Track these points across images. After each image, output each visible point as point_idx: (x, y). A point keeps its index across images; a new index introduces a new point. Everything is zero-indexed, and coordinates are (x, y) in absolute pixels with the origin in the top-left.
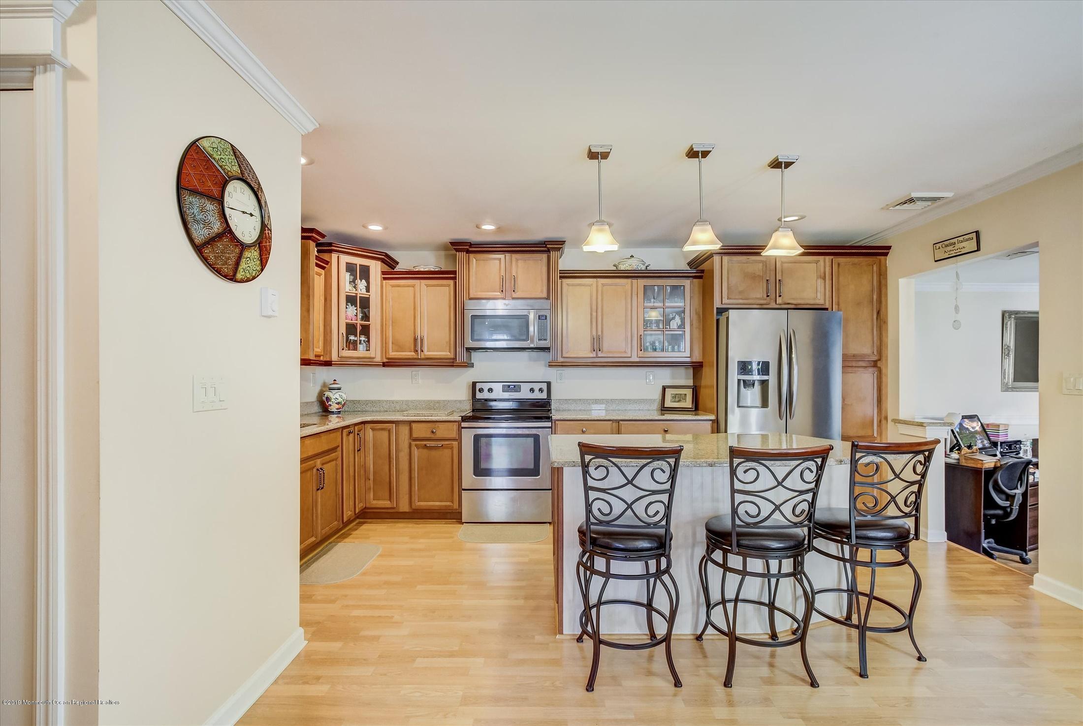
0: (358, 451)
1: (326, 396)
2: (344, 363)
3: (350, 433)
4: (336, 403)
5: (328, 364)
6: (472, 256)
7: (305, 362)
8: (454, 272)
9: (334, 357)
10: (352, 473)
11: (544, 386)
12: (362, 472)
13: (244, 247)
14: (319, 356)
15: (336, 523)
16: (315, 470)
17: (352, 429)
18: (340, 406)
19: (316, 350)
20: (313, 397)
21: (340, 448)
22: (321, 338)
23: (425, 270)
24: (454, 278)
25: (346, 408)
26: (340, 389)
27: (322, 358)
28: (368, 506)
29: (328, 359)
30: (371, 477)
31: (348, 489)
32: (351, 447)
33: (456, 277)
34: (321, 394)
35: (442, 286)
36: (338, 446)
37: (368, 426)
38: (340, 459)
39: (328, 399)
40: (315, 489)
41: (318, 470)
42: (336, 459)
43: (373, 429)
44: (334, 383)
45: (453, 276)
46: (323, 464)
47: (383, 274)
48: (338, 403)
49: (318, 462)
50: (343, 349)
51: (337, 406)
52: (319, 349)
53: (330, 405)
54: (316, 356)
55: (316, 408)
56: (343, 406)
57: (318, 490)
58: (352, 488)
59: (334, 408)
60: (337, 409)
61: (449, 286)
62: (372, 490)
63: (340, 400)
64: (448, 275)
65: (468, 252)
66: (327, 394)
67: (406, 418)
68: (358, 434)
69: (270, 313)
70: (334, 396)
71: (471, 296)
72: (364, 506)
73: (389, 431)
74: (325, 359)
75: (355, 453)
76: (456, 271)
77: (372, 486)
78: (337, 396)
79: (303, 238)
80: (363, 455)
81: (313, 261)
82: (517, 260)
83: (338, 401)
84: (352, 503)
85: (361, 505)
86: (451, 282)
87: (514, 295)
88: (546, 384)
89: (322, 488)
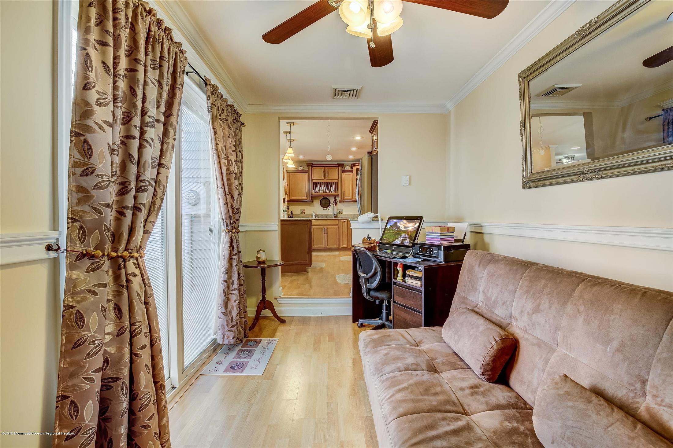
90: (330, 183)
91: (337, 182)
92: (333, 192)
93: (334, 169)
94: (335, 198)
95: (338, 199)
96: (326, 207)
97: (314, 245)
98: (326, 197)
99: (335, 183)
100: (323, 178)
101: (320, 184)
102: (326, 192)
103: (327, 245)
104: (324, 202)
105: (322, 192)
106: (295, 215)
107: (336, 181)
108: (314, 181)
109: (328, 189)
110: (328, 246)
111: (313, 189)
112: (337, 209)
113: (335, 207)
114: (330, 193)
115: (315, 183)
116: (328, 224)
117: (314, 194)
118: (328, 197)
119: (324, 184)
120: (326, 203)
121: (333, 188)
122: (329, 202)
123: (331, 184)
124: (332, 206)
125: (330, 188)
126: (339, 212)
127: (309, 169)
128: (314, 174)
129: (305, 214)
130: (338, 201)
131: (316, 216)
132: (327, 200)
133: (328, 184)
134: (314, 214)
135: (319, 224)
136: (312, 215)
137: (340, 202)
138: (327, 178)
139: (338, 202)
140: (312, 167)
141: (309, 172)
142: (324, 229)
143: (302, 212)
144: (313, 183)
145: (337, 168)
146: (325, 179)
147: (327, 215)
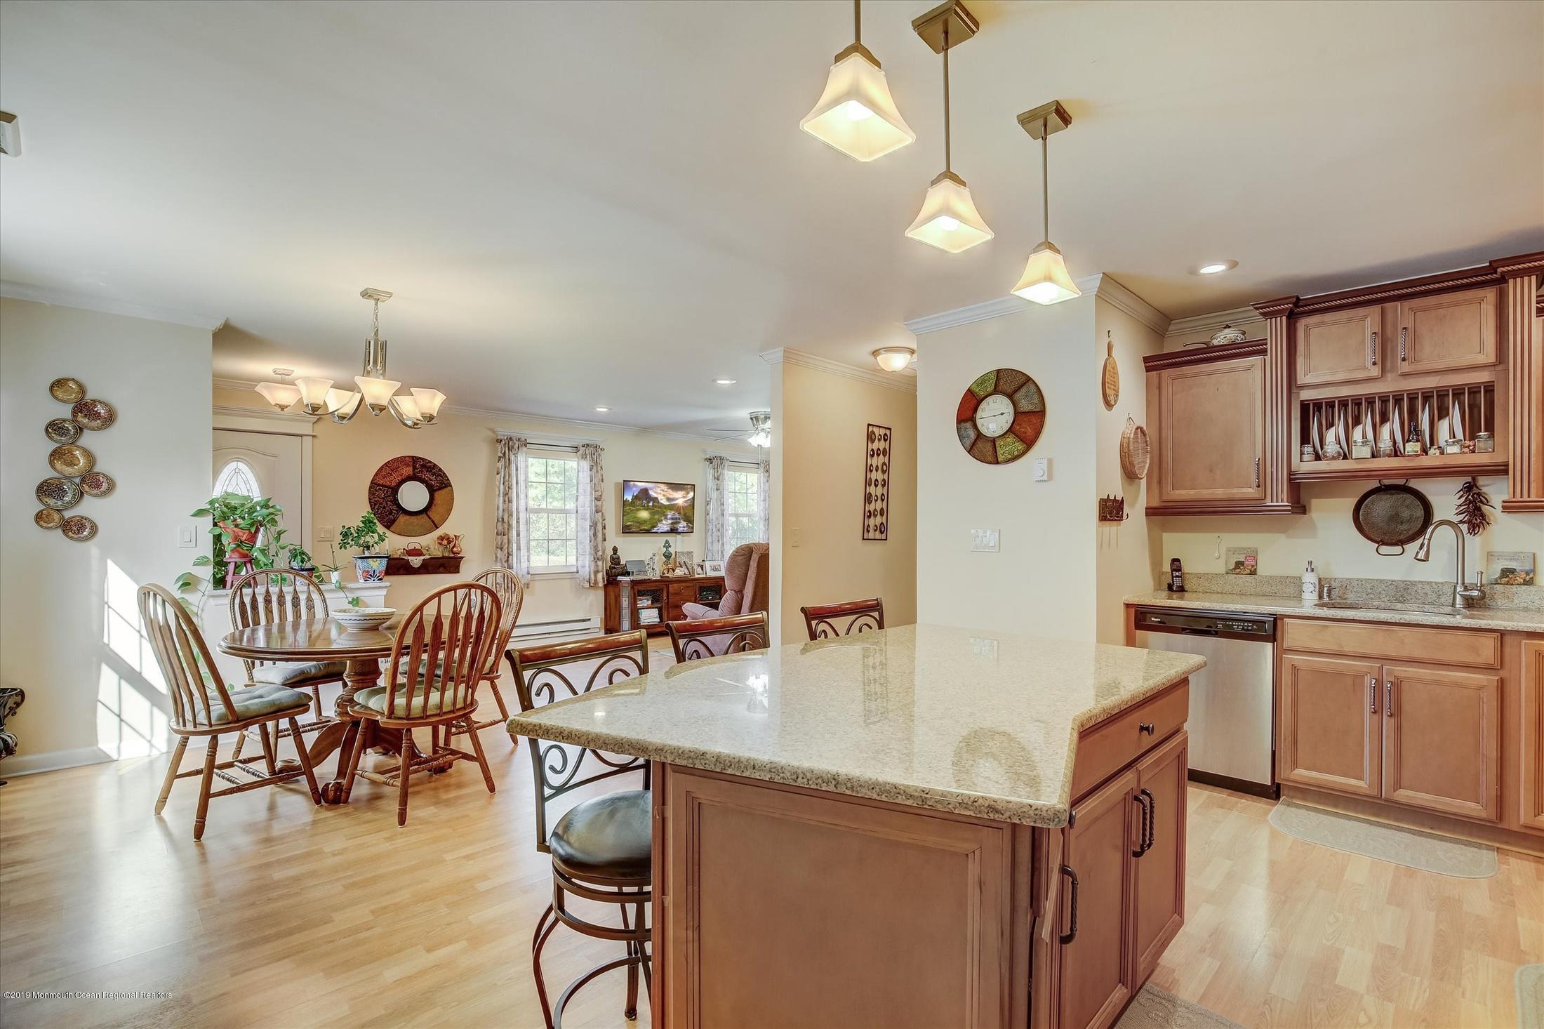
13: (994, 439)
90: (1427, 397)
91: (1489, 389)
92: (1455, 449)
93: (1465, 302)
94: (1469, 488)
95: (1496, 492)
96: (1402, 543)
97: (1295, 765)
98: (1401, 482)
99: (1474, 390)
100: (1375, 371)
101: (1353, 409)
102: (1396, 453)
103: (1398, 785)
104: (1381, 507)
105: (1366, 452)
106: (1199, 576)
107: (1483, 377)
108: (1306, 395)
109: (1412, 431)
110: (1404, 795)
111: (1305, 439)
112: (1490, 555)
113: (1474, 543)
114: (1433, 459)
115: (1318, 405)
116: (1404, 653)
117: (1306, 466)
118: (1416, 484)
119: (1381, 406)
120: (1395, 518)
121: (1450, 428)
122: (1420, 512)
123: (1440, 401)
124: (1441, 539)
125: (1425, 425)
126: (1506, 572)
127: (1273, 330)
128: (1308, 356)
129: (1253, 572)
130: (1499, 506)
131: (1326, 591)
132: (1410, 499)
133: (1409, 403)
134: (1310, 579)
135: (1332, 647)
136: (1298, 583)
137: (1508, 508)
138: (1405, 367)
139: (1494, 511)
140: (1292, 317)
141: (1277, 347)
142: (1369, 682)
143: (1239, 564)
144: (1305, 406)
145: (1490, 294)
146: (1389, 376)
147: (1403, 592)
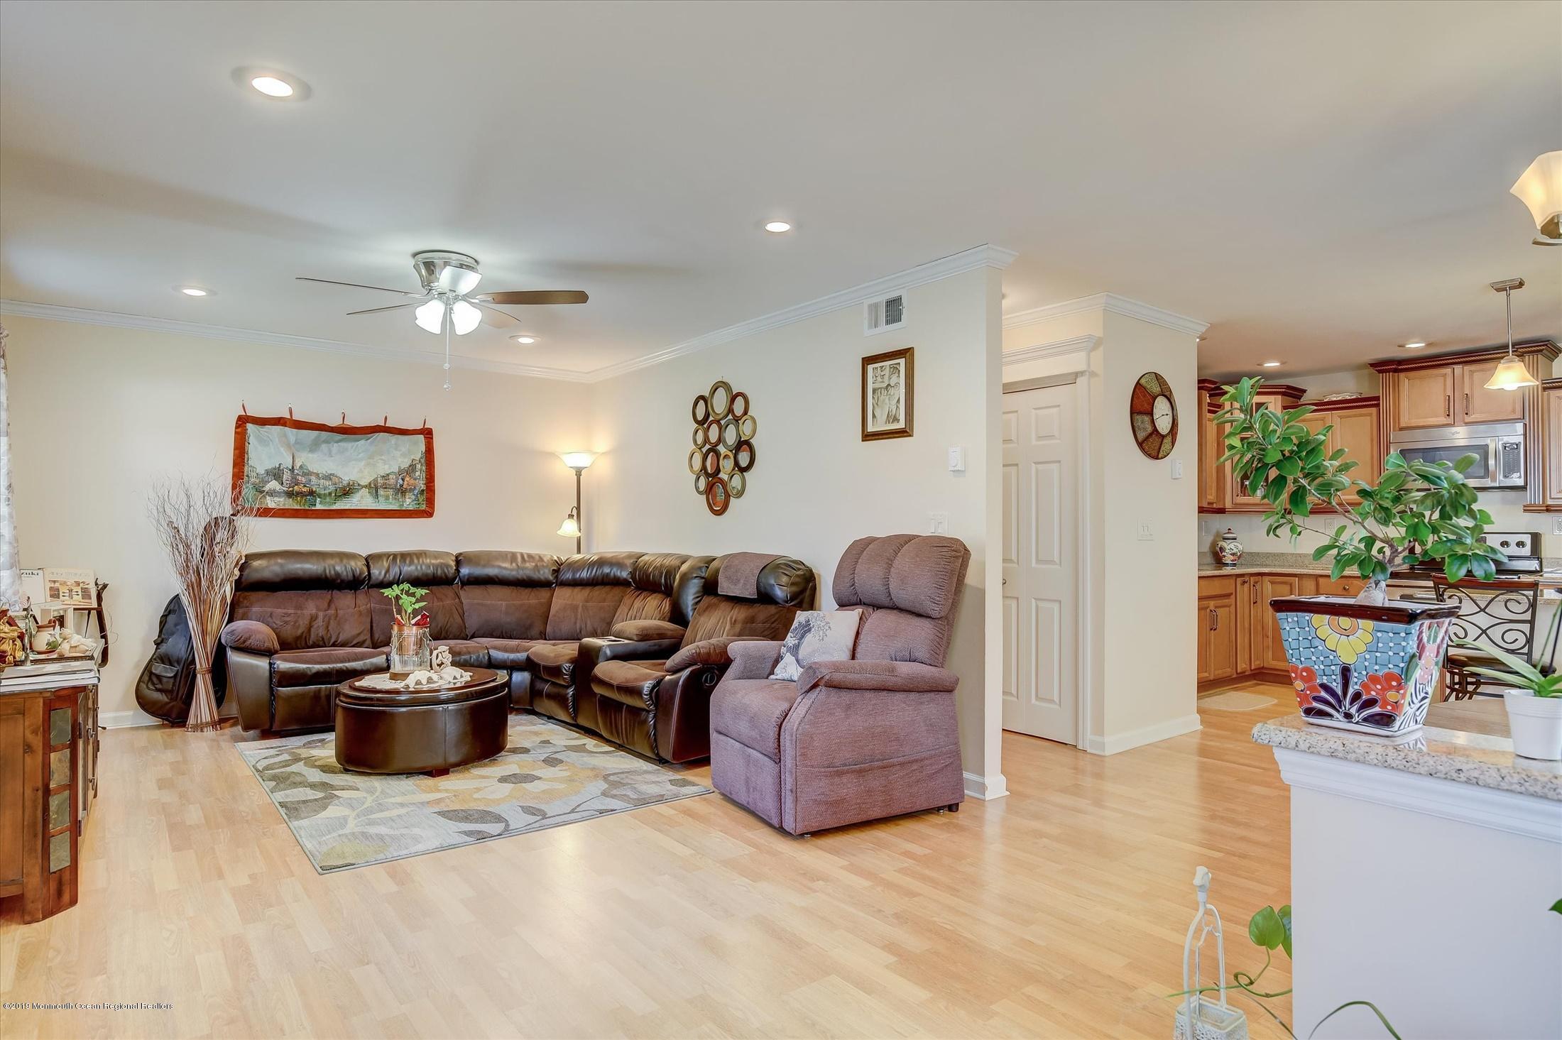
0: (1254, 603)
1: (1219, 546)
2: (1239, 510)
3: (1244, 582)
4: (1231, 554)
5: (1222, 511)
6: (1402, 375)
7: (1201, 510)
8: (1377, 398)
9: (1228, 505)
10: (1247, 625)
11: (1527, 540)
12: (1259, 628)
13: (1163, 437)
14: (1212, 503)
15: (1229, 670)
16: (1208, 610)
17: (1247, 579)
18: (1236, 557)
19: (1208, 497)
20: (1206, 548)
21: (1233, 596)
22: (1214, 485)
23: (1338, 399)
24: (1378, 405)
25: (1242, 560)
26: (1235, 539)
27: (1215, 506)
28: (1265, 665)
29: (1221, 507)
30: (1270, 634)
31: (1242, 641)
32: (1246, 598)
33: (1379, 404)
34: (1214, 544)
35: (1361, 415)
36: (1232, 594)
37: (1266, 579)
38: (1233, 607)
39: (1222, 549)
40: (1208, 629)
41: (1211, 611)
42: (1229, 606)
43: (1272, 583)
44: (1229, 533)
45: (1376, 402)
46: (1216, 607)
47: (1284, 409)
48: (1233, 554)
49: (1212, 604)
50: (1237, 496)
51: (1232, 558)
52: (1211, 497)
53: (1224, 556)
54: (1209, 503)
55: (1209, 559)
56: (1239, 558)
57: (1211, 629)
58: (1247, 640)
59: (1228, 559)
60: (1232, 561)
61: (1370, 415)
62: (1271, 649)
63: (1235, 550)
64: (1371, 402)
65: (1396, 371)
66: (1224, 544)
67: (1311, 572)
68: (1254, 586)
69: (1178, 476)
70: (1229, 547)
71: (1403, 425)
72: (1262, 665)
73: (1291, 585)
74: (1218, 507)
75: (1250, 606)
76: (1379, 397)
77: (1271, 644)
78: (1232, 546)
79: (1200, 388)
80: (1260, 610)
81: (1205, 408)
82: (1472, 372)
83: (1233, 552)
84: (1247, 656)
85: (1258, 662)
86: (1374, 410)
87: (1468, 419)
88: (1530, 536)
89: (1215, 630)
